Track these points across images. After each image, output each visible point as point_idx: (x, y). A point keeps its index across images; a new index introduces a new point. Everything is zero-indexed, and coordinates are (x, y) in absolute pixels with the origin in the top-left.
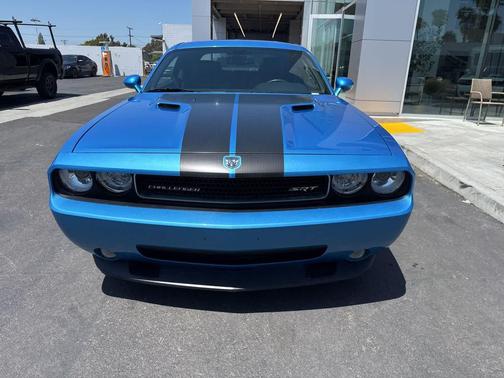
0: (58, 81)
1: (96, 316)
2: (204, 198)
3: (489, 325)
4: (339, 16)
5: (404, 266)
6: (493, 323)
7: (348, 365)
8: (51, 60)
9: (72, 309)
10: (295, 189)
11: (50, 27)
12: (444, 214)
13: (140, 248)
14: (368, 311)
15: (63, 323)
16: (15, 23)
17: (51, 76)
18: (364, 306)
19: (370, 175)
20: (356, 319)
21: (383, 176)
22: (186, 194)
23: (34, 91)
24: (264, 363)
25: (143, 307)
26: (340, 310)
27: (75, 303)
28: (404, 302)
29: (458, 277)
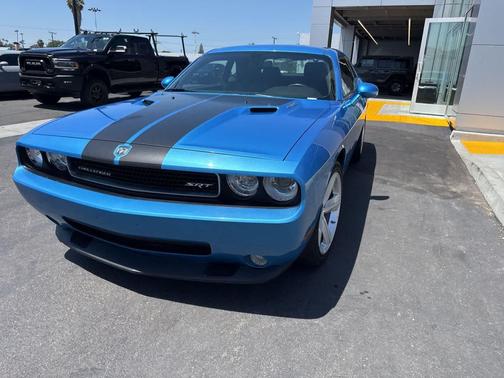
5: (351, 289)
10: (190, 184)
11: (182, 38)
12: (462, 248)
16: (153, 34)
28: (312, 325)
29: (404, 316)
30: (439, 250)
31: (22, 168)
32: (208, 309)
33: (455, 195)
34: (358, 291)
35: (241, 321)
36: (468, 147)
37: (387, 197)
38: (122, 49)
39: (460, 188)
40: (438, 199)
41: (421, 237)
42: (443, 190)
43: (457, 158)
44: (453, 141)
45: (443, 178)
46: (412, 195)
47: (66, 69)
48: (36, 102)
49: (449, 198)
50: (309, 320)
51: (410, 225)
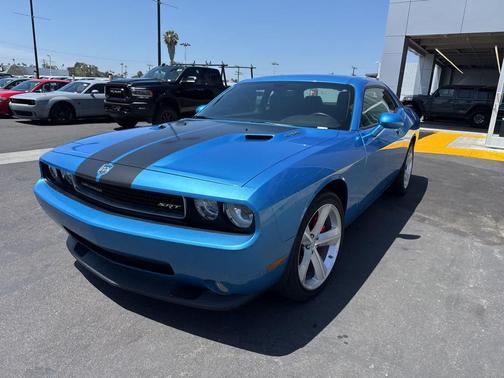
2: (104, 199)
11: (252, 69)
16: (223, 66)
19: (220, 204)
29: (377, 369)
30: (454, 301)
32: (174, 329)
34: (337, 334)
35: (200, 345)
37: (418, 237)
38: (193, 79)
41: (438, 284)
42: (491, 234)
46: (448, 237)
47: (142, 97)
48: (117, 125)
49: (495, 244)
50: (269, 357)
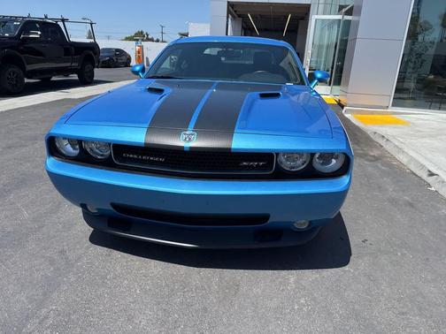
0: (96, 70)
1: (79, 259)
2: (168, 167)
3: (420, 299)
4: (339, 17)
5: (354, 240)
6: (424, 298)
7: (278, 319)
8: (91, 52)
9: (62, 252)
10: (245, 164)
11: (91, 24)
12: (407, 198)
13: (113, 205)
14: (309, 276)
15: (52, 262)
16: (63, 20)
17: (90, 66)
18: (307, 272)
19: (313, 155)
20: (296, 282)
21: (326, 157)
22: (153, 163)
23: (75, 77)
24: (205, 310)
25: (118, 255)
26: (284, 273)
27: (66, 248)
28: (345, 272)
29: (403, 255)
30: (393, 201)
31: (52, 159)
33: (376, 159)
34: (360, 241)
36: (360, 119)
38: (36, 34)
39: (375, 153)
40: (366, 162)
42: (365, 155)
43: (357, 128)
44: (347, 115)
45: (359, 146)
49: (373, 161)
51: (361, 184)
